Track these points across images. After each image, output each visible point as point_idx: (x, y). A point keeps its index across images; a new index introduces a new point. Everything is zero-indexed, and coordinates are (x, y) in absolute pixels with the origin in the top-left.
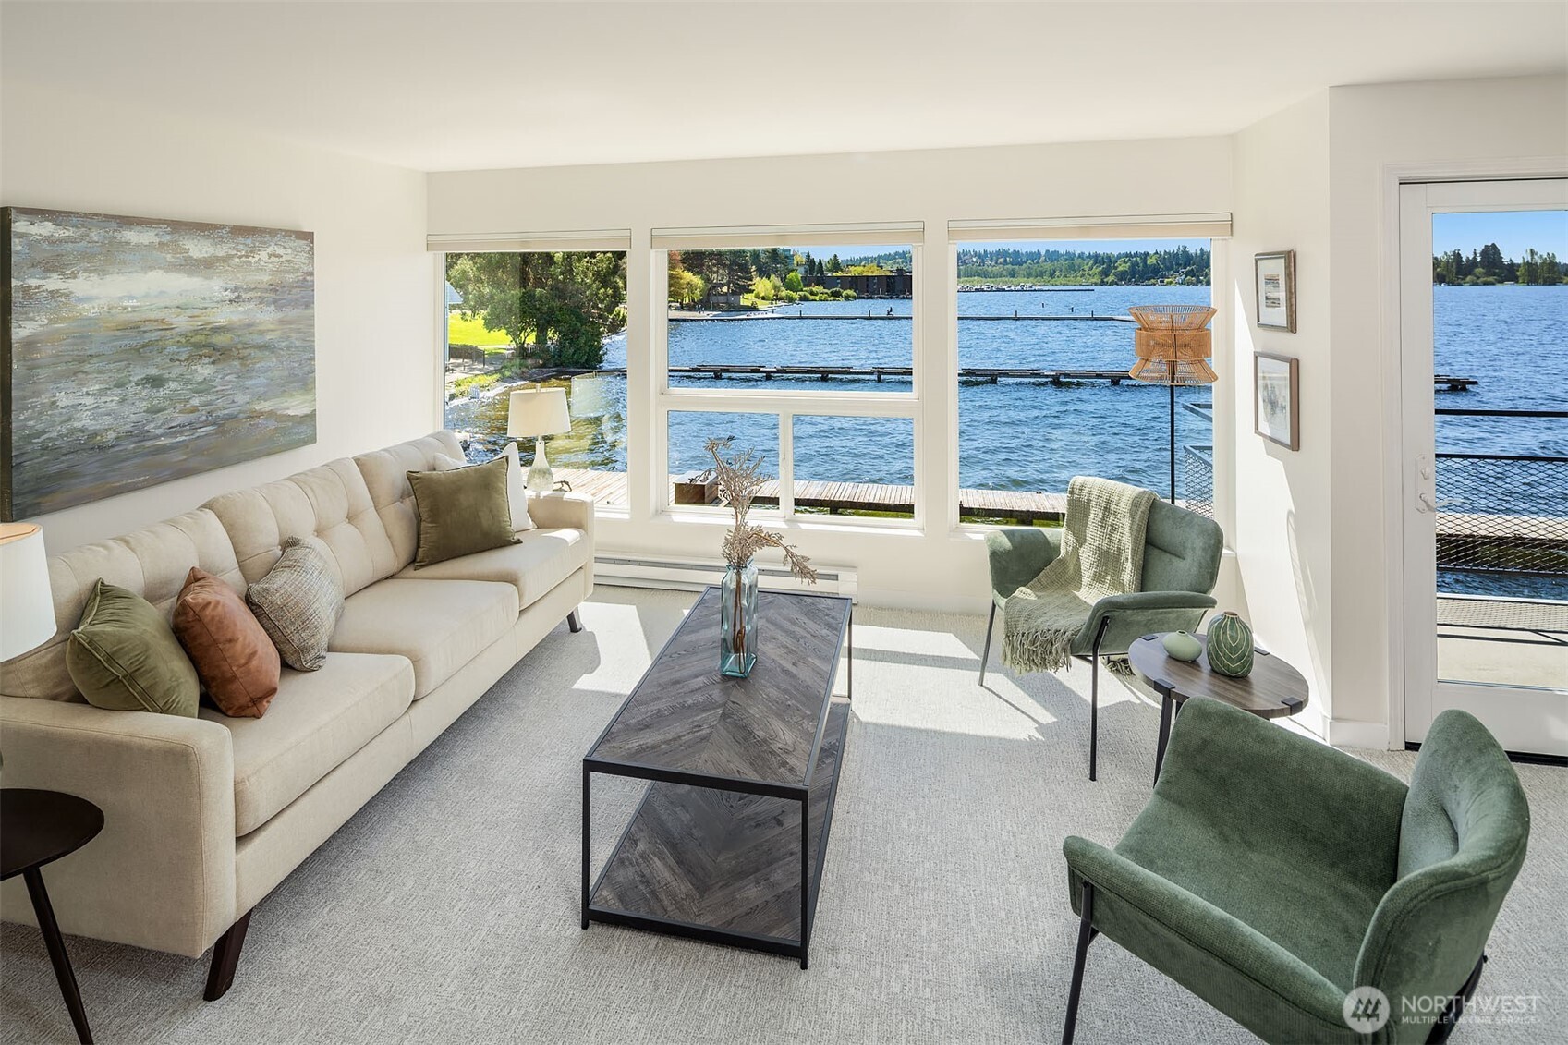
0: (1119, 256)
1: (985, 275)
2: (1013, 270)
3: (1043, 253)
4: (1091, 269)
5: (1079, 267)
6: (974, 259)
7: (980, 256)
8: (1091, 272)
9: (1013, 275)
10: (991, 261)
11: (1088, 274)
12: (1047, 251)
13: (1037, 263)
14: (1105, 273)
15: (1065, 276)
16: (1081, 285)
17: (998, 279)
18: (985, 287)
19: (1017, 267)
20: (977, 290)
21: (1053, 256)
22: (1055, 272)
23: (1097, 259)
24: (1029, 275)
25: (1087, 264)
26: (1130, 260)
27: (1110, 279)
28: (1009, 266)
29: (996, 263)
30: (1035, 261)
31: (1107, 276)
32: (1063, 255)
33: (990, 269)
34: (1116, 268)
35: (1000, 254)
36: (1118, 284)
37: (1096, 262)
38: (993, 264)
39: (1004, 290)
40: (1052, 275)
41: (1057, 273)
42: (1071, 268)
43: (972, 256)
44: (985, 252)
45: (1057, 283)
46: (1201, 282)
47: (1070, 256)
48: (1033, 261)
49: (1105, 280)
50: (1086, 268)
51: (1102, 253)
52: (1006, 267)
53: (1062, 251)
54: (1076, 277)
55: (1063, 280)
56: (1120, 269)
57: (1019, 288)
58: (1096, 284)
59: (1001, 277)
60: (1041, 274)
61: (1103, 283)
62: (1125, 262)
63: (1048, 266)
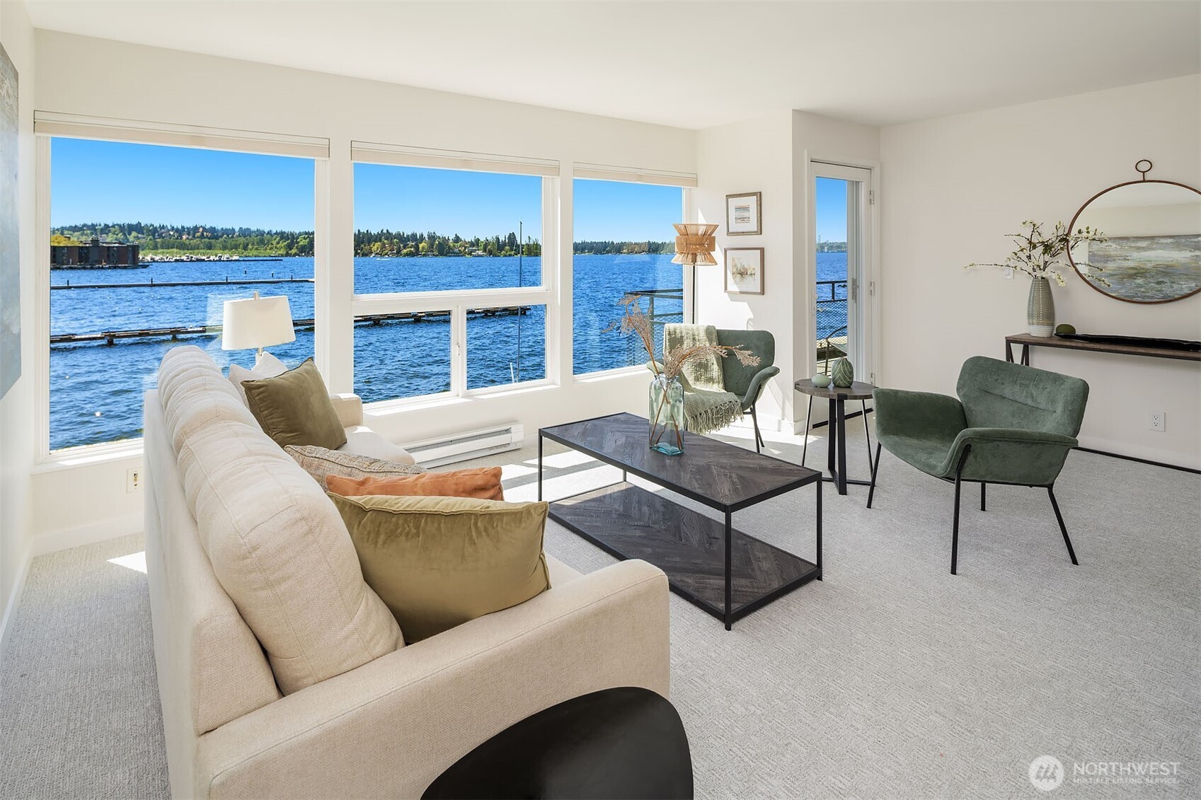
0: (300, 234)
1: (183, 247)
2: (210, 243)
3: (237, 229)
4: (278, 243)
5: (268, 241)
6: (172, 233)
7: (177, 230)
8: (278, 246)
9: (210, 247)
10: (189, 234)
11: (276, 247)
12: (241, 228)
13: (232, 237)
14: (290, 247)
15: (257, 249)
16: (270, 256)
17: (196, 251)
18: (184, 258)
19: (213, 241)
20: (176, 261)
21: (245, 233)
22: (248, 245)
23: (283, 236)
24: (224, 248)
25: (275, 239)
26: (308, 237)
27: (294, 251)
28: (207, 240)
29: (194, 236)
30: (230, 236)
31: (291, 249)
32: (253, 232)
33: (187, 242)
34: (298, 243)
35: (196, 229)
36: (299, 256)
37: (282, 238)
38: (191, 237)
39: (203, 260)
40: (245, 248)
41: (250, 247)
42: (262, 242)
43: (169, 230)
44: (183, 227)
45: (251, 255)
46: (359, 254)
47: (260, 233)
48: (228, 236)
49: (290, 252)
50: (274, 242)
51: (287, 232)
52: (203, 240)
53: (253, 228)
54: (266, 249)
55: (255, 253)
56: (301, 243)
57: (217, 258)
58: (282, 256)
59: (198, 249)
60: (236, 247)
61: (287, 255)
62: (305, 238)
63: (242, 240)
